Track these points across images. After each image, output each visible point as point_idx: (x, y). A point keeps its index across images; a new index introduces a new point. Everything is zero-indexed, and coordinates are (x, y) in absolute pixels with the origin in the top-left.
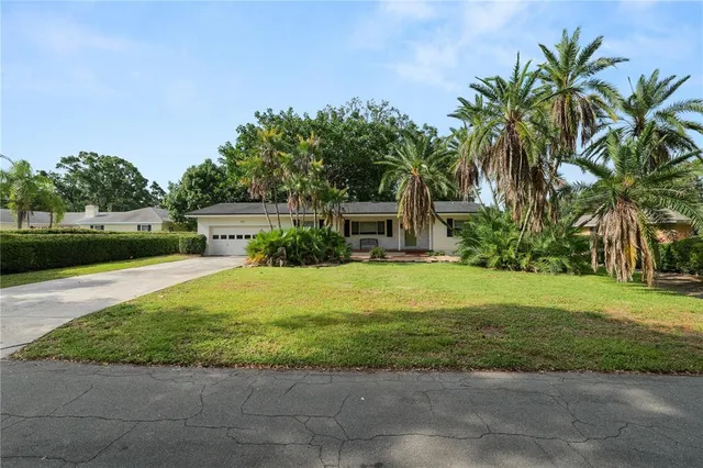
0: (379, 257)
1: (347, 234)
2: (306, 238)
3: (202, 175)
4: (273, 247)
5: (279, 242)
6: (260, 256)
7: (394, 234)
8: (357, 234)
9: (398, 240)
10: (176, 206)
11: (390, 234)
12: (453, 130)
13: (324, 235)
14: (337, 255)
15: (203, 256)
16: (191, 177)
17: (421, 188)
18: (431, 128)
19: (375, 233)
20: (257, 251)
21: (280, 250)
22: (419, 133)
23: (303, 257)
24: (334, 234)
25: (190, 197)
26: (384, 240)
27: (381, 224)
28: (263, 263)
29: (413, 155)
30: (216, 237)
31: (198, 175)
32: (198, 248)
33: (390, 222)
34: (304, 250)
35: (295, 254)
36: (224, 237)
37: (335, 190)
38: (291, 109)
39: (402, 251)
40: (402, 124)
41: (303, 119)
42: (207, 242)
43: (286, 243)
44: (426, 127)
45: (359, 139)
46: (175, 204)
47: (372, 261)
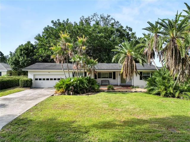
0: (111, 90)
1: (96, 78)
2: (81, 82)
3: (27, 49)
4: (68, 86)
5: (70, 84)
6: (61, 90)
7: (116, 78)
8: (100, 78)
9: (118, 81)
10: (14, 63)
11: (114, 78)
12: (144, 35)
13: (88, 80)
14: (94, 89)
15: (31, 88)
16: (21, 50)
17: (131, 61)
18: (129, 28)
19: (108, 78)
20: (60, 88)
21: (71, 88)
22: (125, 30)
23: (80, 90)
24: (92, 79)
25: (20, 59)
26: (112, 81)
27: (110, 73)
28: (63, 93)
29: (128, 47)
30: (36, 79)
31: (24, 49)
32: (29, 85)
33: (114, 73)
34: (81, 87)
35: (77, 89)
36: (40, 79)
37: (92, 60)
38: (68, 19)
39: (120, 86)
40: (116, 25)
41: (74, 24)
42: (33, 82)
43: (73, 84)
44: (127, 27)
45: (99, 35)
46: (13, 62)
47: (108, 91)
